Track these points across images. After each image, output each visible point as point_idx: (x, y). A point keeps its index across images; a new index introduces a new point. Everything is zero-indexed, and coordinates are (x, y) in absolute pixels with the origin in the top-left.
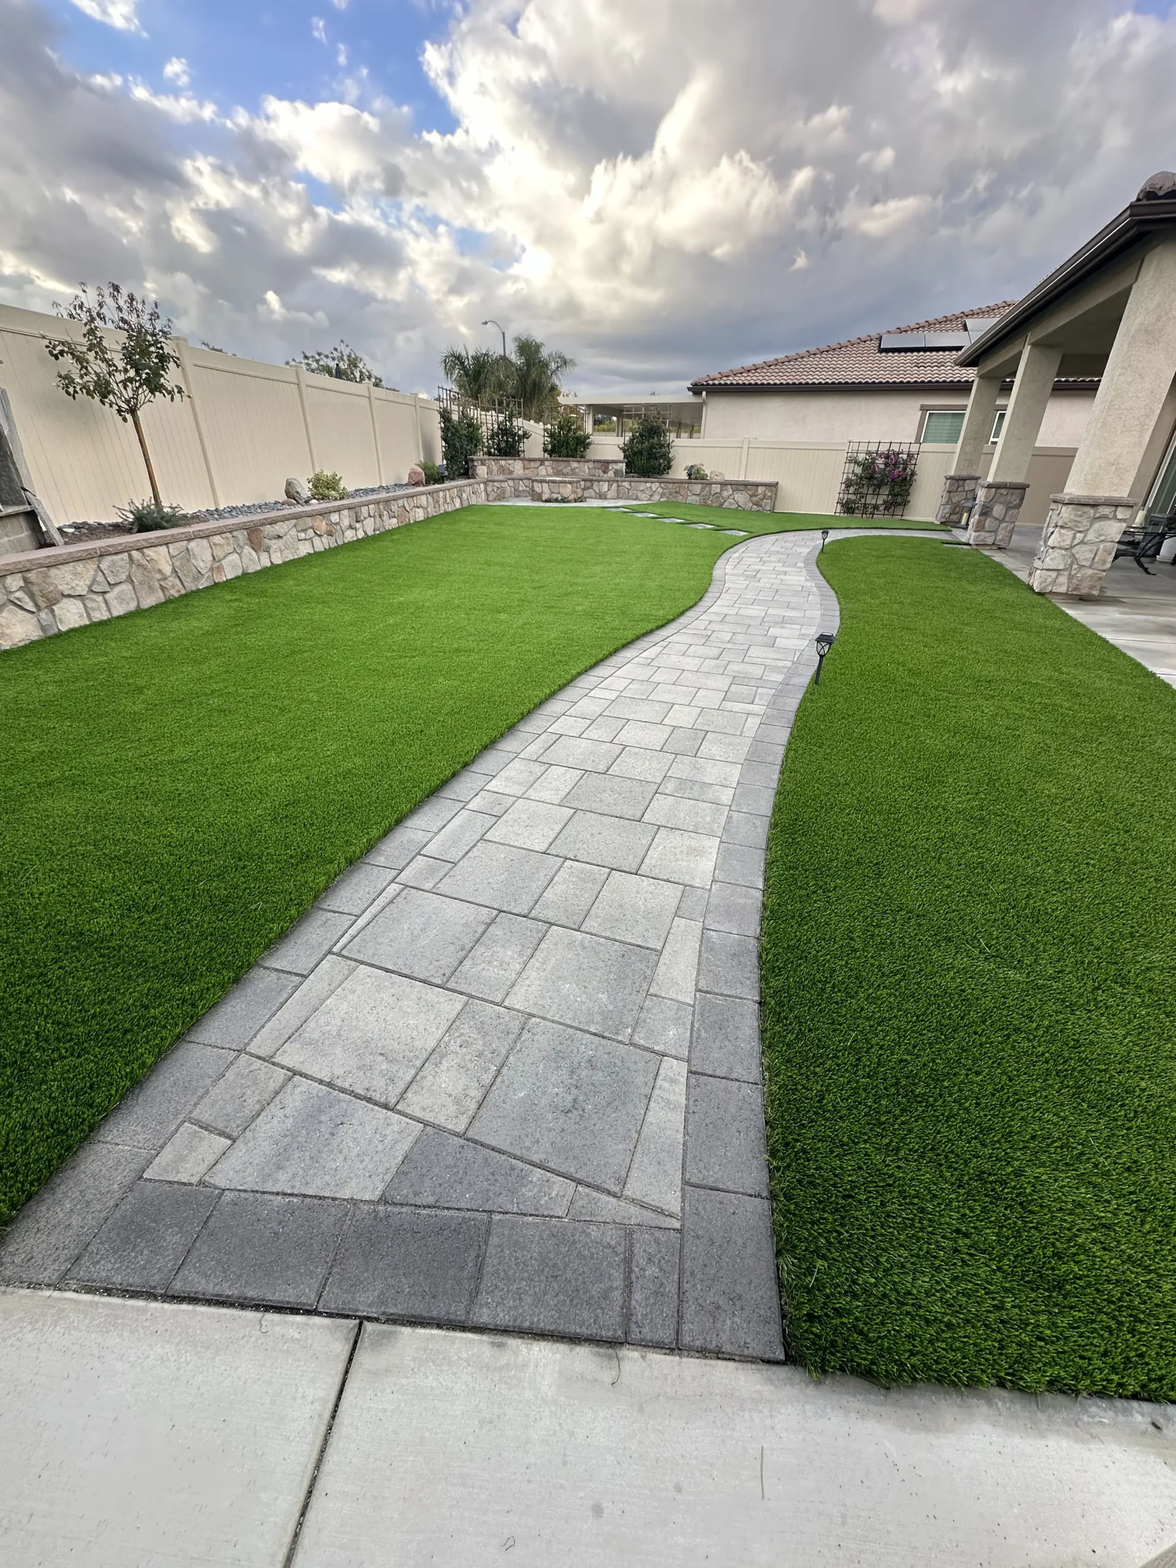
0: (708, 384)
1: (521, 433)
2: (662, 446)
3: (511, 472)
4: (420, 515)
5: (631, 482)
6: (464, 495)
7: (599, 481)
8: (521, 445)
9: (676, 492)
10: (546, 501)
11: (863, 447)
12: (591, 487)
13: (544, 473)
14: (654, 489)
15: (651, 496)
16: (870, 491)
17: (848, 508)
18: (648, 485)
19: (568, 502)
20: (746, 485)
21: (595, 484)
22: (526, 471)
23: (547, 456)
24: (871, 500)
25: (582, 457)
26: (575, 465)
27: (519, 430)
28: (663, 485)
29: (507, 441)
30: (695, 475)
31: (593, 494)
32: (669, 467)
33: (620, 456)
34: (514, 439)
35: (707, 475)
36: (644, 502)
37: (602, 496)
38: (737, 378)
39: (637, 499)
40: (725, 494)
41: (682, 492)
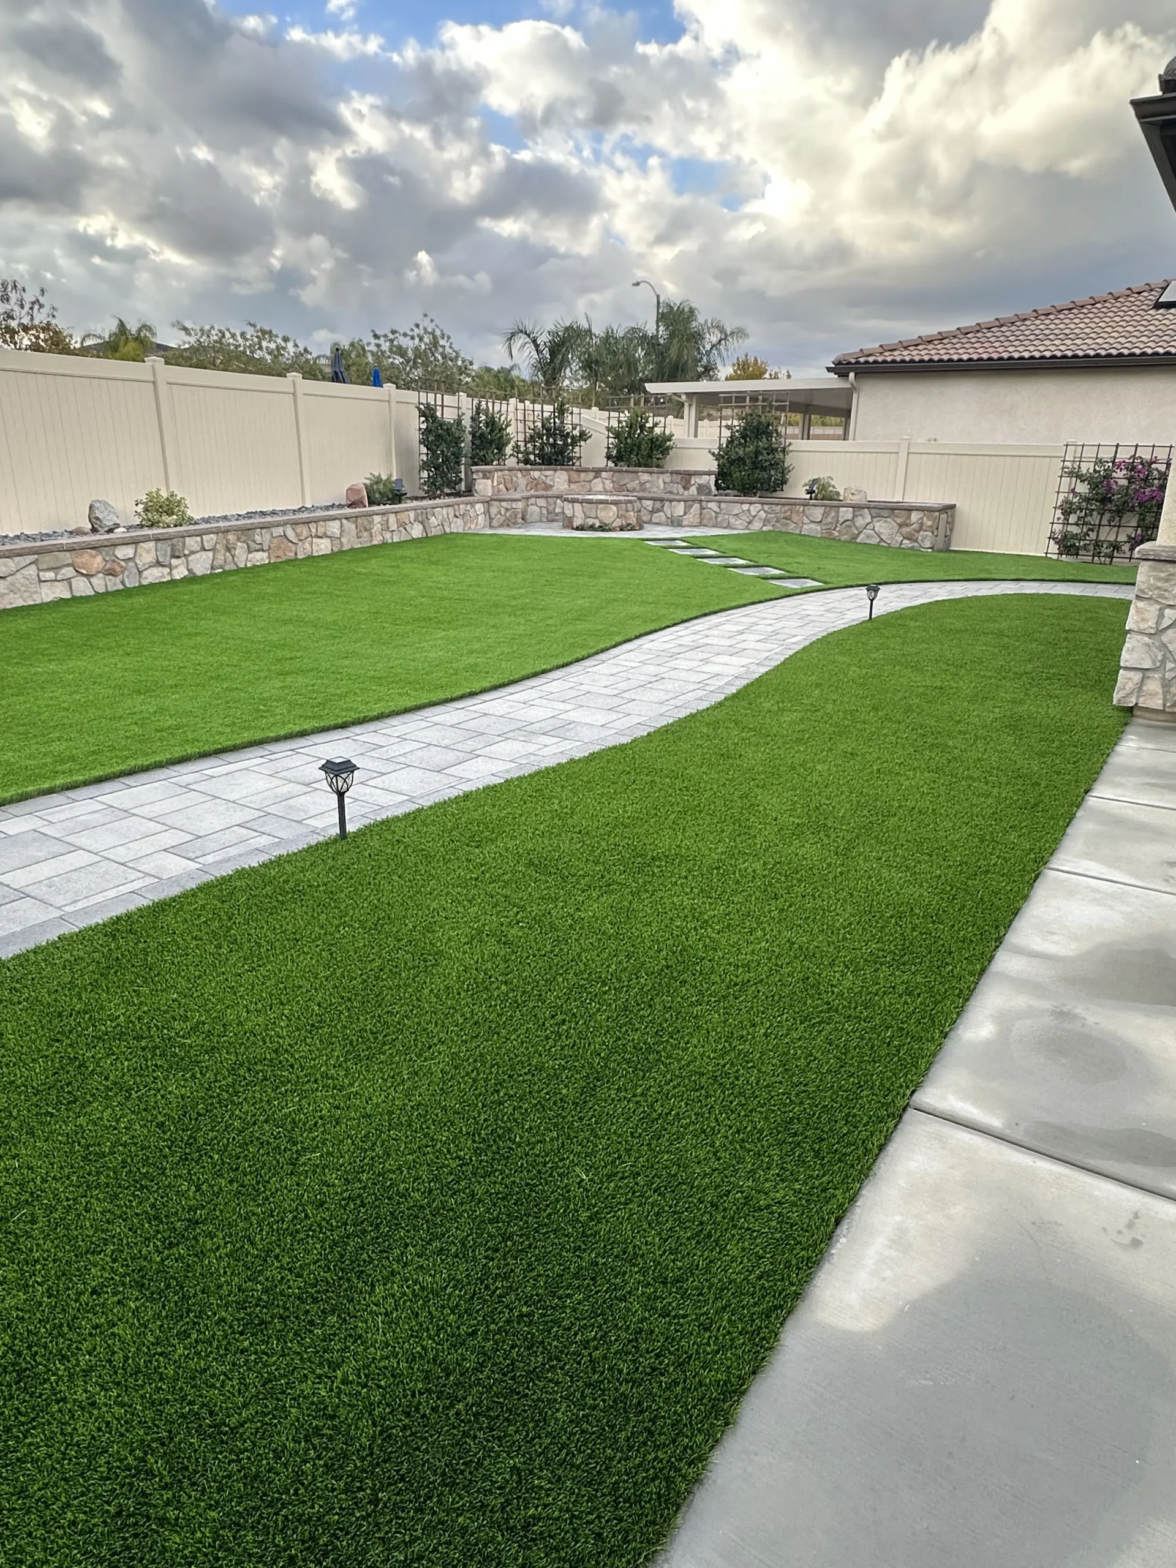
0: (858, 363)
1: (576, 433)
2: (772, 450)
3: (548, 487)
4: (323, 547)
5: (720, 502)
6: (433, 519)
7: (671, 501)
8: (577, 449)
9: (785, 518)
10: (577, 529)
11: (1090, 453)
12: (661, 510)
13: (600, 488)
14: (753, 513)
15: (749, 523)
16: (1105, 522)
17: (1067, 545)
18: (746, 507)
19: (610, 530)
20: (893, 509)
21: (667, 504)
22: (573, 486)
23: (611, 464)
24: (1108, 535)
25: (658, 466)
26: (645, 477)
27: (574, 428)
28: (766, 507)
29: (554, 445)
30: (820, 492)
31: (664, 519)
32: (784, 482)
33: (713, 466)
34: (565, 441)
35: (838, 494)
36: (735, 532)
37: (675, 522)
38: (905, 353)
39: (728, 527)
40: (860, 522)
41: (795, 518)
